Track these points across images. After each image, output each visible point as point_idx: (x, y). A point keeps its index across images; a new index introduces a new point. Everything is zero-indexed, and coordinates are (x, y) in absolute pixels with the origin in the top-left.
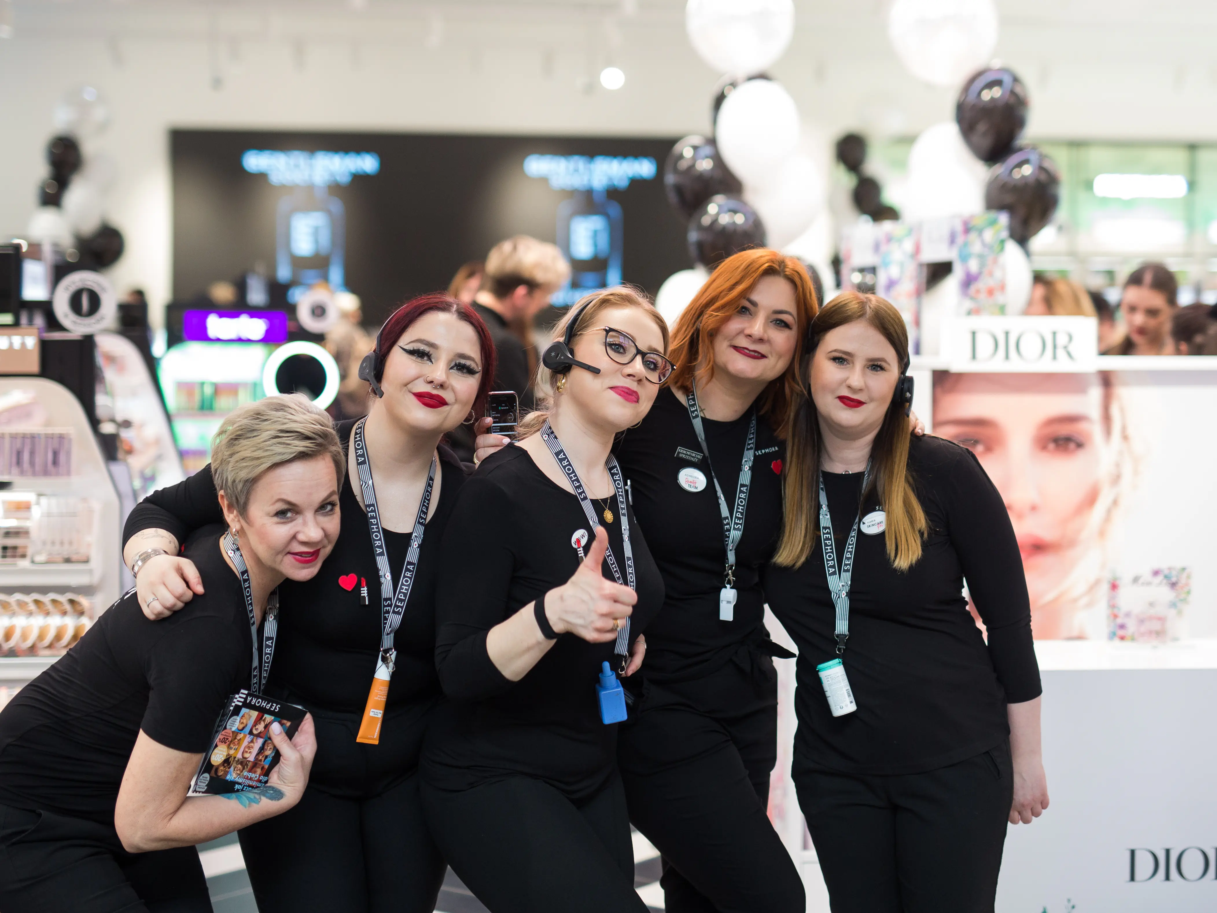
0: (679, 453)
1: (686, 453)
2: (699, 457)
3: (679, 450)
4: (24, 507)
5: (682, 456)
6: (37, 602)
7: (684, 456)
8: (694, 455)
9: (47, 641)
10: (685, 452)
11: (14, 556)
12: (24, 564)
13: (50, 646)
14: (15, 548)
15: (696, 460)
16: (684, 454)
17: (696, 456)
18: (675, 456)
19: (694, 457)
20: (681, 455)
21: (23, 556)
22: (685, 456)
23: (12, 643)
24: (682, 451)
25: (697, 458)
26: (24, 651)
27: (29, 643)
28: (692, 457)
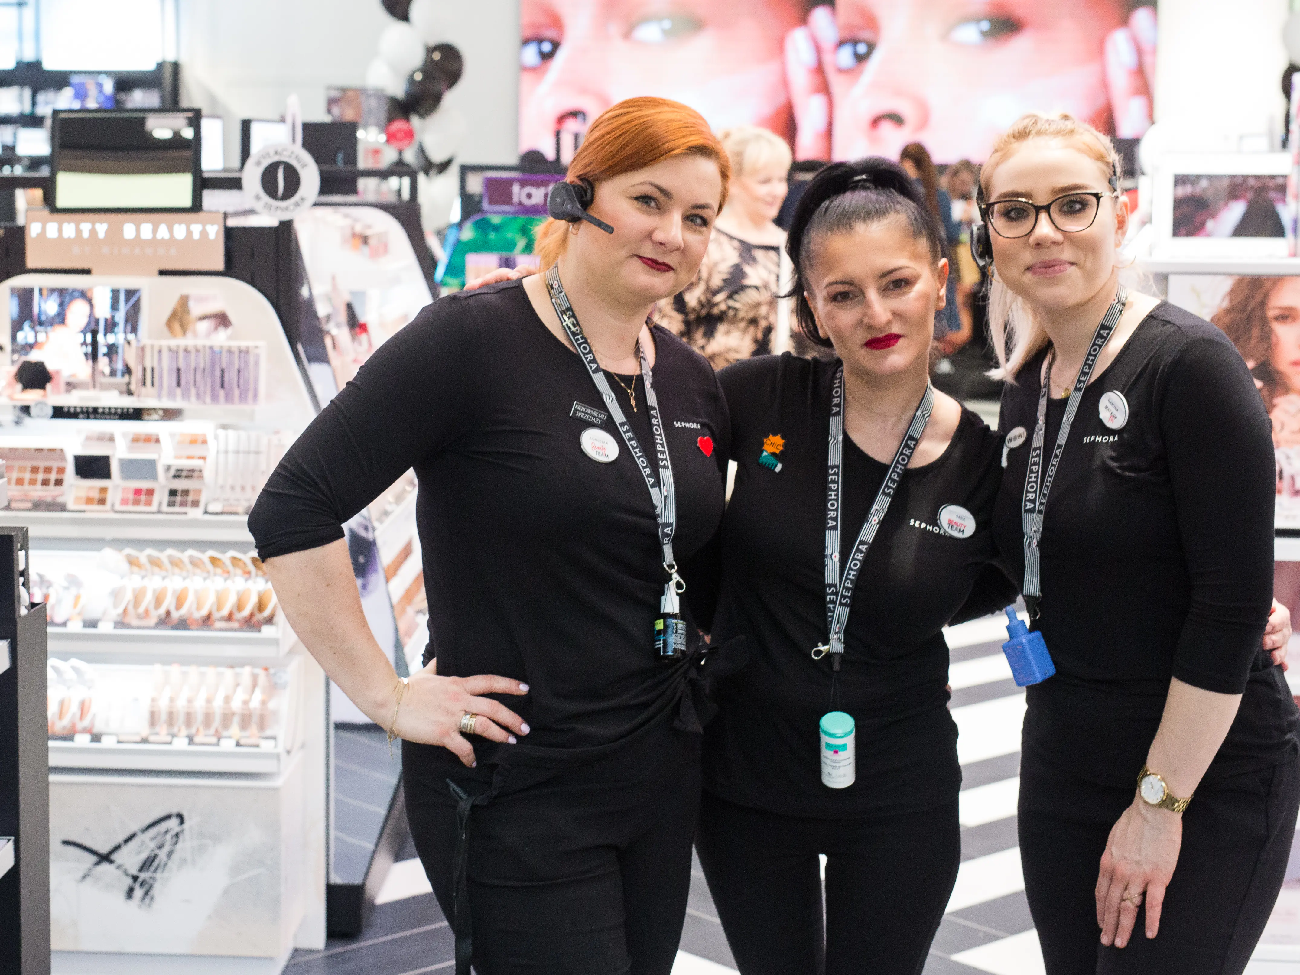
0: (576, 410)
1: (586, 410)
2: (602, 417)
3: (576, 407)
4: (198, 441)
5: (581, 416)
6: (214, 560)
7: (582, 415)
8: (595, 414)
9: (225, 612)
10: (583, 409)
11: (183, 504)
12: (195, 513)
13: (230, 618)
14: (186, 493)
15: (598, 421)
16: (582, 412)
17: (598, 415)
18: (571, 415)
19: (596, 417)
20: (578, 414)
21: (196, 504)
22: (584, 416)
23: (183, 611)
24: (579, 408)
25: (600, 419)
26: (196, 621)
27: (204, 612)
28: (594, 417)
